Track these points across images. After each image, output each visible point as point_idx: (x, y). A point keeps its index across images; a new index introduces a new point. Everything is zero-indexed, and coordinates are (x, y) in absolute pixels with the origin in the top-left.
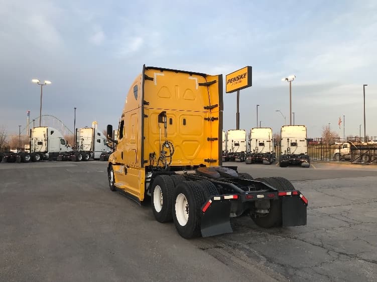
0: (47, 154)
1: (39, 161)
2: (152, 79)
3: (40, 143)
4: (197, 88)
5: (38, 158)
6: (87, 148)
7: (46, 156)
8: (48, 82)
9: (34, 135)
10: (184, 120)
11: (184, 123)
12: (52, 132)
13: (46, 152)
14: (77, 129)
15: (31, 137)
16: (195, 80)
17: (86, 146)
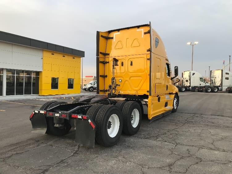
0: (190, 88)
1: (184, 91)
2: (112, 38)
3: (187, 81)
4: (142, 37)
5: (184, 90)
6: (218, 84)
7: (189, 89)
8: (196, 43)
9: (184, 76)
10: (132, 62)
11: (131, 64)
12: (194, 74)
13: (190, 86)
14: (211, 71)
15: (182, 77)
16: (142, 31)
17: (218, 82)
